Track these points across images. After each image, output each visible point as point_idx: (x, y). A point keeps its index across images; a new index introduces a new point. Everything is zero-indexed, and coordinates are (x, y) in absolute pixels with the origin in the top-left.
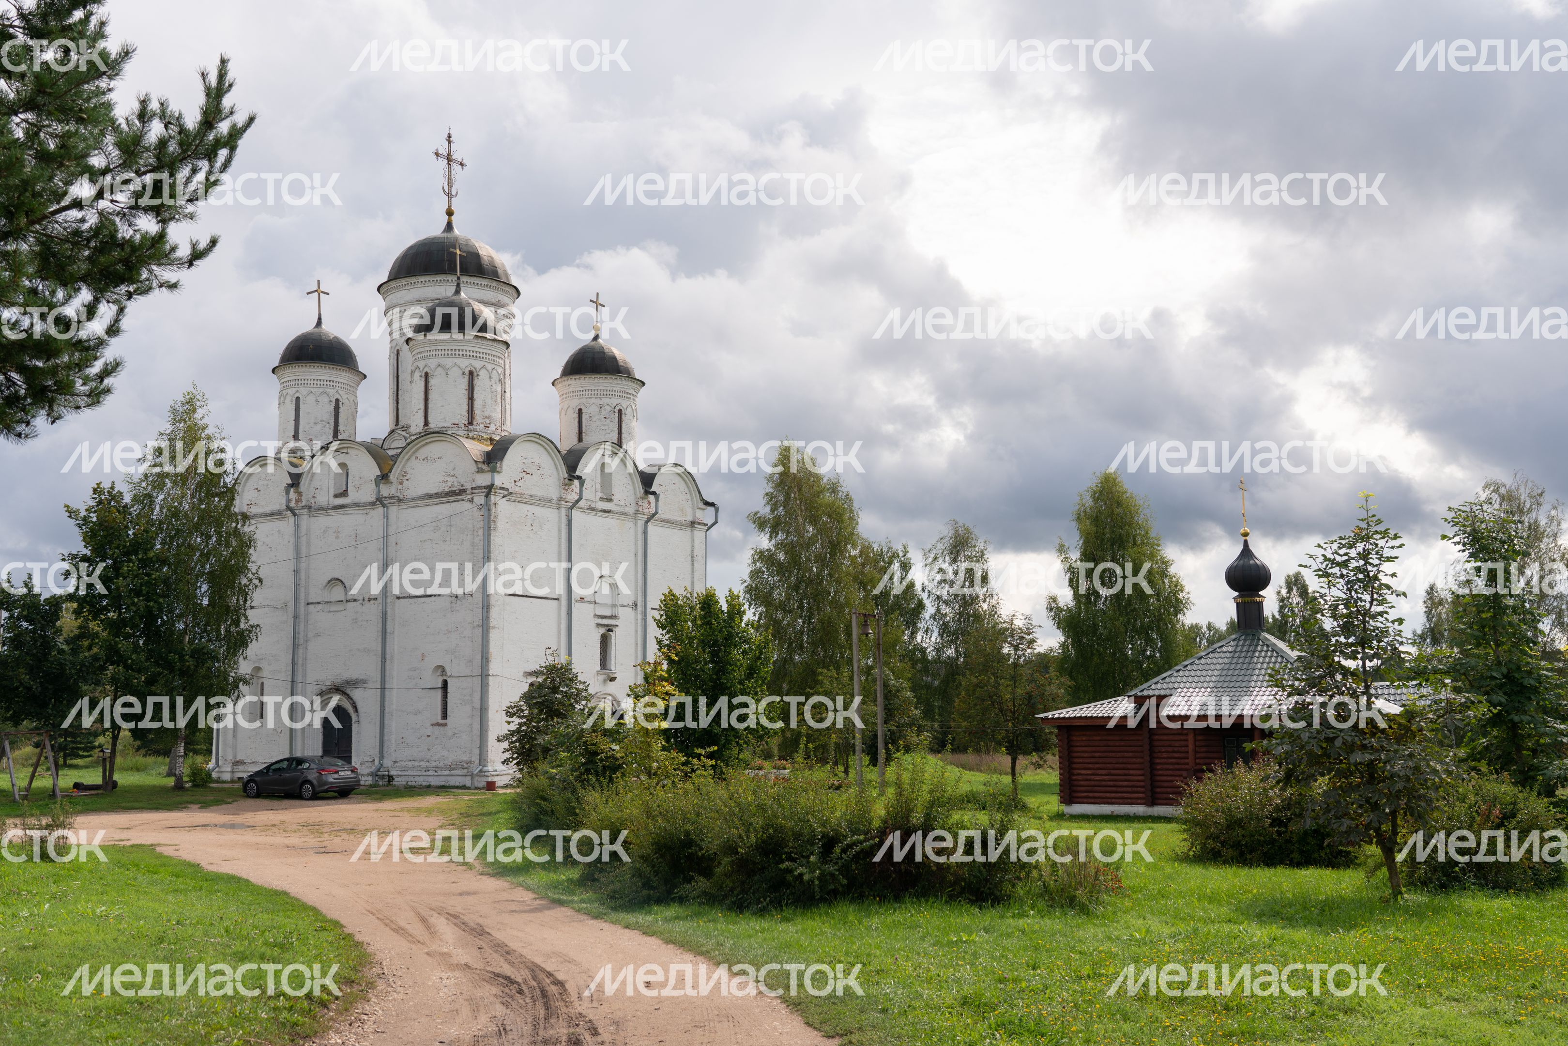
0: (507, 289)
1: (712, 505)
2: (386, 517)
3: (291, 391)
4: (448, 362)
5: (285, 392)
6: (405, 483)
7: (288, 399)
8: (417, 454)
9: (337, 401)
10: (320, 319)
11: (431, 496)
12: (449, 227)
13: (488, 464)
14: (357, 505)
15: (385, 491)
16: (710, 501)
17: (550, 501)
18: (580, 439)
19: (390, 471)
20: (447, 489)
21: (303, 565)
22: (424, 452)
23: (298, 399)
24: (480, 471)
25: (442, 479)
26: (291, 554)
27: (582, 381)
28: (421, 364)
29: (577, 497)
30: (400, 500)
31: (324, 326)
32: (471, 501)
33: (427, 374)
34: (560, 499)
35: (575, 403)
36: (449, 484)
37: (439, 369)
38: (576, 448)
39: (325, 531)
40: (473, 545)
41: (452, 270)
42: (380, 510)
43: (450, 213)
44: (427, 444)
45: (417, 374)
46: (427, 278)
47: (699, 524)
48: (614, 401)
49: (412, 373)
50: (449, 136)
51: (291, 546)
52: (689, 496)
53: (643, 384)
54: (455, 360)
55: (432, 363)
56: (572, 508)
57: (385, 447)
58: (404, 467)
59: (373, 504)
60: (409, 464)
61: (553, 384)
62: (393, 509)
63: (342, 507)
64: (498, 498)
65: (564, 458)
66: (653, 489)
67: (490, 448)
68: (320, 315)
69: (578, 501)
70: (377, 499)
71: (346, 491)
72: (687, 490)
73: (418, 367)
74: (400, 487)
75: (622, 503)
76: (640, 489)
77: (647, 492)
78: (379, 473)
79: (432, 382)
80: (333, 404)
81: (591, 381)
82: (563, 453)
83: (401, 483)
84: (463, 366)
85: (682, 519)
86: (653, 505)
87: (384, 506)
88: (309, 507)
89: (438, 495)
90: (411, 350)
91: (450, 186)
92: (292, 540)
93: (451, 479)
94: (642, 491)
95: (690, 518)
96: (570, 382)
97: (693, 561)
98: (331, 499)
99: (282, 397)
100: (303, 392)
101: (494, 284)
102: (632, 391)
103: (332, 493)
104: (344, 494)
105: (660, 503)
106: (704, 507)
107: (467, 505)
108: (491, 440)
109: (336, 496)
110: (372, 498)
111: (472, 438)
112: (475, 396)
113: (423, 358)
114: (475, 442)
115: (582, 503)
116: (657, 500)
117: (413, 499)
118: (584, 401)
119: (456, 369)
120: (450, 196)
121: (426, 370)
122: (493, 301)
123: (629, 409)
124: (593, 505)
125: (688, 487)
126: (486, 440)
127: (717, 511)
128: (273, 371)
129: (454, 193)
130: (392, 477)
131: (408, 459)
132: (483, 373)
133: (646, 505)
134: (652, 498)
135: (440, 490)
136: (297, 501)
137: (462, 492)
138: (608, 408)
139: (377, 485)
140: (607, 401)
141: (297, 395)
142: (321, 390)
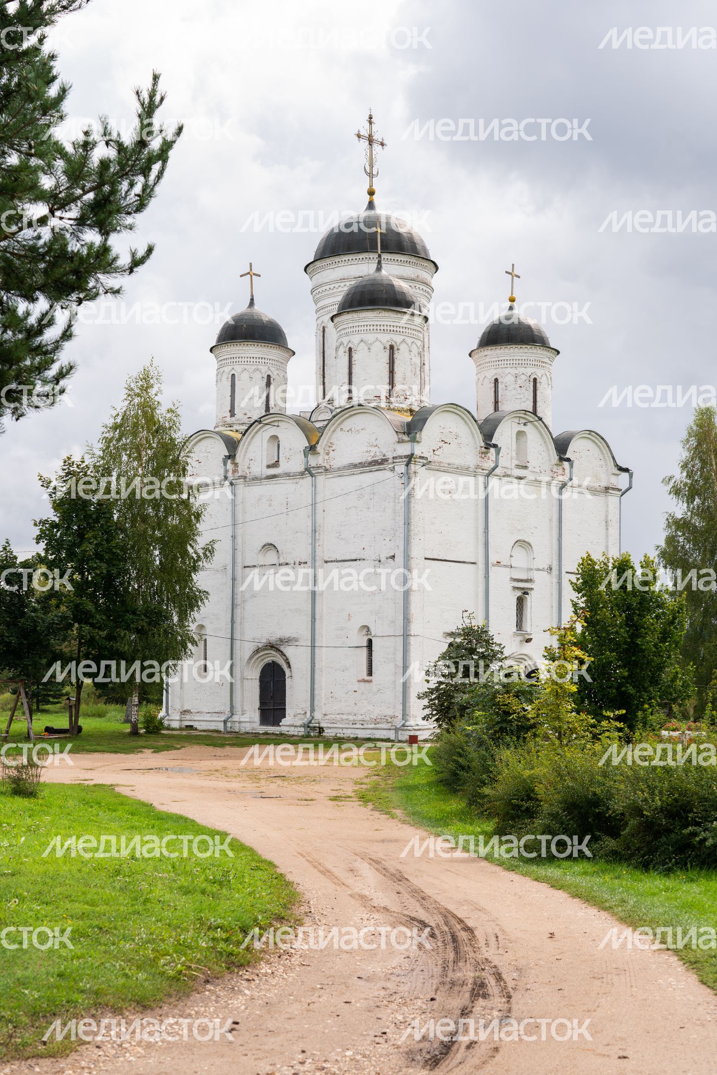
0: (426, 264)
1: (626, 470)
2: (314, 485)
3: (227, 369)
4: (370, 337)
5: (221, 370)
6: (332, 453)
7: (225, 376)
8: (342, 426)
9: (269, 376)
10: (252, 300)
11: (355, 466)
12: (371, 206)
13: (409, 434)
14: (288, 475)
15: (313, 461)
16: (624, 466)
17: (467, 469)
18: (496, 409)
19: (317, 443)
20: (370, 459)
21: (239, 532)
22: (349, 424)
23: (233, 375)
24: (400, 441)
25: (365, 449)
26: (229, 521)
27: (498, 351)
28: (345, 340)
29: (493, 465)
30: (326, 470)
31: (257, 308)
32: (393, 469)
33: (350, 349)
34: (478, 467)
35: (491, 374)
36: (372, 454)
37: (362, 344)
38: (492, 417)
39: (259, 499)
40: (394, 512)
41: (372, 248)
42: (309, 479)
43: (371, 193)
44: (351, 416)
45: (342, 350)
46: (350, 257)
47: (613, 489)
48: (529, 371)
49: (337, 349)
50: (371, 118)
51: (229, 514)
52: (603, 462)
53: (558, 352)
54: (377, 335)
55: (355, 339)
56: (488, 476)
57: (313, 419)
58: (329, 439)
59: (302, 474)
60: (334, 435)
61: (470, 355)
62: (320, 479)
63: (274, 476)
64: (417, 467)
65: (480, 427)
66: (567, 456)
67: (410, 419)
68: (252, 296)
69: (494, 469)
70: (306, 469)
71: (278, 461)
72: (601, 457)
73: (342, 343)
74: (327, 457)
75: (537, 470)
76: (555, 457)
77: (561, 459)
78: (308, 445)
79: (355, 357)
80: (265, 380)
81: (507, 351)
82: (480, 422)
83: (328, 454)
84: (384, 341)
85: (596, 485)
86: (567, 471)
87: (312, 475)
88: (245, 477)
89: (362, 465)
90: (336, 327)
91: (371, 166)
92: (230, 508)
93: (374, 449)
94: (557, 458)
95: (604, 484)
96: (486, 353)
97: (607, 526)
98: (265, 469)
99: (219, 374)
100: (238, 369)
101: (413, 260)
102: (546, 360)
103: (265, 464)
104: (276, 465)
105: (574, 469)
106: (618, 472)
107: (388, 474)
108: (411, 411)
109: (269, 467)
110: (302, 469)
111: (394, 410)
112: (396, 369)
113: (347, 334)
114: (397, 413)
115: (497, 471)
116: (571, 466)
117: (339, 469)
118: (500, 371)
119: (378, 343)
120: (371, 175)
121: (350, 345)
122: (413, 276)
123: (544, 378)
124: (509, 472)
125: (603, 454)
126: (406, 411)
127: (631, 476)
128: (211, 350)
129: (375, 172)
130: (319, 448)
131: (334, 431)
132: (403, 347)
133: (560, 471)
134: (566, 464)
135: (363, 460)
136: (234, 471)
137: (384, 461)
138: (524, 377)
139: (306, 456)
140: (522, 370)
141: (233, 372)
142: (254, 367)
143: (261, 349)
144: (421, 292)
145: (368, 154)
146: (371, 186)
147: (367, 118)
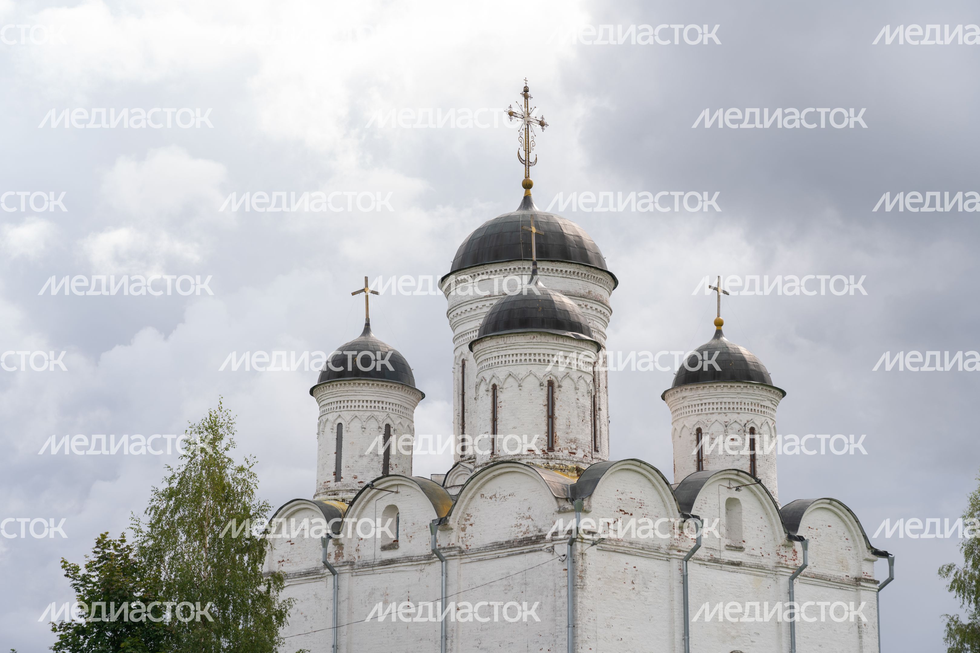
0: (600, 276)
1: (885, 554)
2: (445, 574)
3: (331, 417)
4: (522, 370)
5: (324, 418)
6: (469, 528)
7: (329, 426)
8: (483, 491)
9: (388, 427)
10: (368, 325)
11: (500, 546)
12: (527, 202)
13: (572, 500)
14: (409, 559)
15: (443, 540)
16: (881, 549)
17: (657, 549)
18: (700, 467)
19: (449, 514)
20: (520, 536)
21: (343, 640)
22: (491, 488)
23: (340, 425)
24: (562, 511)
25: (514, 522)
26: (330, 623)
27: (700, 392)
28: (487, 375)
29: (693, 545)
30: (461, 552)
31: (374, 335)
32: (552, 550)
33: (494, 387)
34: (672, 547)
35: (692, 422)
36: (524, 529)
37: (510, 380)
38: (691, 479)
39: (371, 594)
40: (554, 609)
41: (527, 256)
42: (437, 565)
43: (527, 185)
44: (495, 477)
45: (483, 387)
46: (498, 267)
47: (867, 581)
48: (744, 418)
49: (477, 386)
50: (526, 90)
51: (330, 615)
52: (850, 543)
53: (784, 393)
54: (530, 368)
55: (501, 373)
56: (687, 559)
57: (448, 484)
58: (466, 508)
59: (429, 557)
60: (472, 504)
61: (663, 397)
62: (454, 565)
63: (391, 562)
64: (586, 546)
65: (674, 493)
66: (799, 533)
67: (575, 481)
68: (368, 320)
69: (694, 550)
70: (434, 551)
71: (396, 541)
72: (847, 535)
73: (483, 379)
74: (462, 534)
75: (757, 552)
76: (781, 535)
77: (791, 538)
78: (436, 517)
79: (501, 397)
80: (383, 431)
81: (712, 391)
82: (674, 487)
83: (464, 530)
84: (540, 375)
85: (843, 574)
86: (800, 555)
87: (442, 559)
88: (352, 564)
89: (509, 544)
90: (476, 358)
91: (528, 151)
92: (331, 606)
93: (525, 522)
94: (784, 536)
95: (853, 573)
96: (684, 394)
97: (860, 632)
98: (379, 553)
99: (322, 423)
100: (346, 416)
101: (583, 270)
102: (767, 403)
103: (379, 545)
104: (394, 545)
105: (810, 552)
106: (873, 557)
107: (545, 556)
108: (578, 470)
109: (384, 548)
110: (428, 550)
111: (554, 468)
112: (557, 413)
113: (490, 367)
114: (558, 473)
115: (700, 553)
116: (805, 548)
117: (479, 550)
118: (703, 418)
119: (531, 379)
120: (527, 163)
121: (494, 381)
122: (582, 292)
123: (765, 428)
124: (717, 556)
125: (850, 531)
126: (571, 470)
127: (891, 562)
128: (312, 392)
129: (532, 160)
130: (452, 522)
131: (472, 498)
132: (566, 384)
133: (790, 555)
134: (798, 545)
135: (512, 537)
136: (338, 555)
137: (540, 538)
138: (736, 427)
139: (433, 532)
140: (735, 417)
141: (339, 421)
142: (368, 414)
143: (377, 389)
144: (594, 313)
145: (523, 136)
146: (527, 176)
147: (522, 90)
